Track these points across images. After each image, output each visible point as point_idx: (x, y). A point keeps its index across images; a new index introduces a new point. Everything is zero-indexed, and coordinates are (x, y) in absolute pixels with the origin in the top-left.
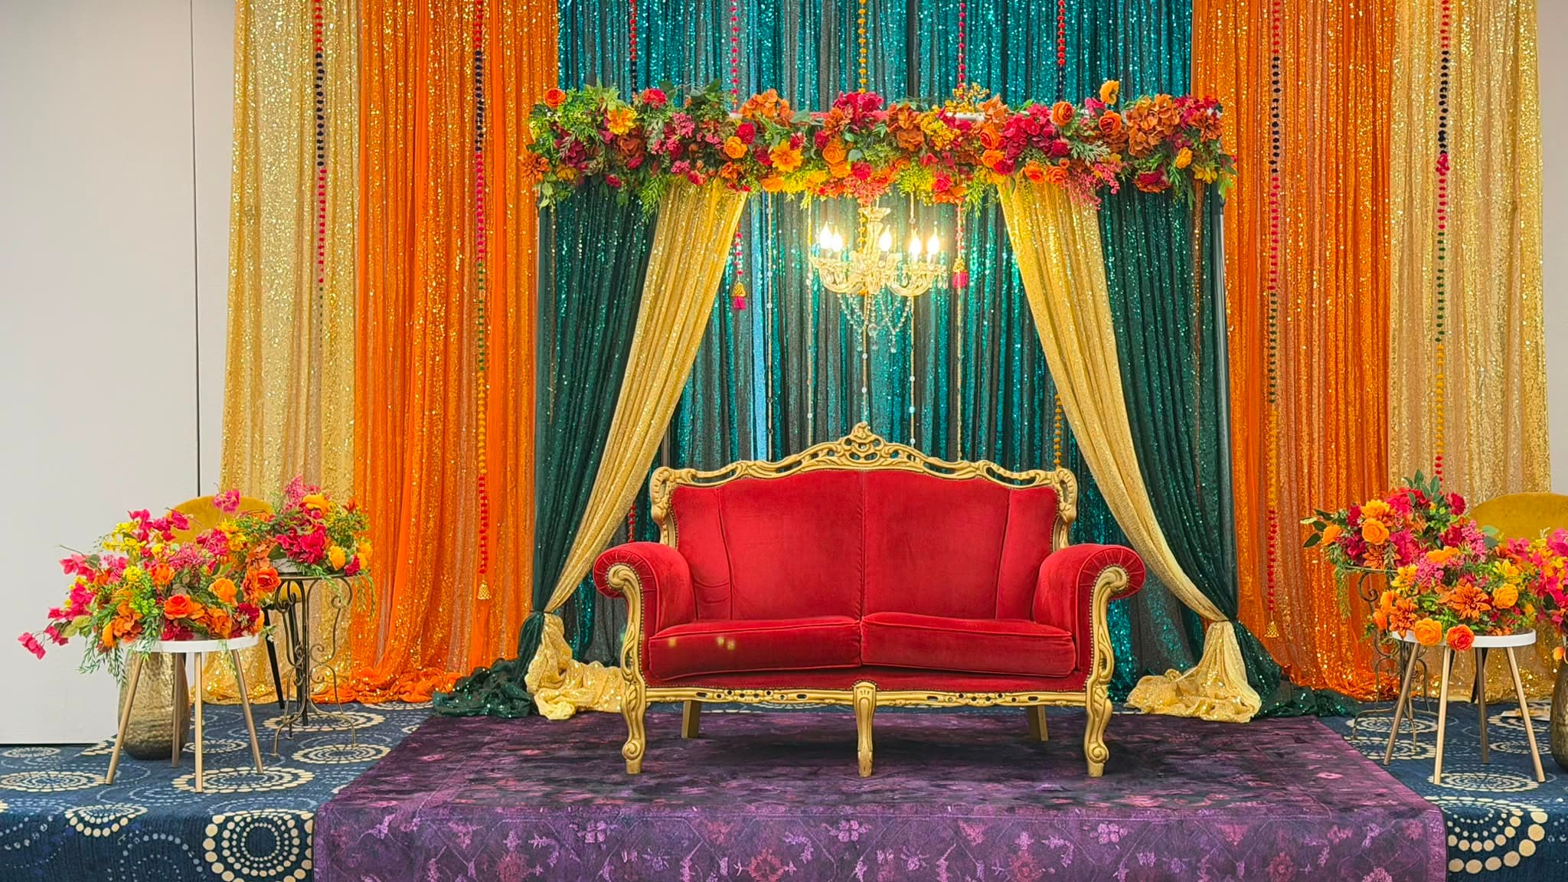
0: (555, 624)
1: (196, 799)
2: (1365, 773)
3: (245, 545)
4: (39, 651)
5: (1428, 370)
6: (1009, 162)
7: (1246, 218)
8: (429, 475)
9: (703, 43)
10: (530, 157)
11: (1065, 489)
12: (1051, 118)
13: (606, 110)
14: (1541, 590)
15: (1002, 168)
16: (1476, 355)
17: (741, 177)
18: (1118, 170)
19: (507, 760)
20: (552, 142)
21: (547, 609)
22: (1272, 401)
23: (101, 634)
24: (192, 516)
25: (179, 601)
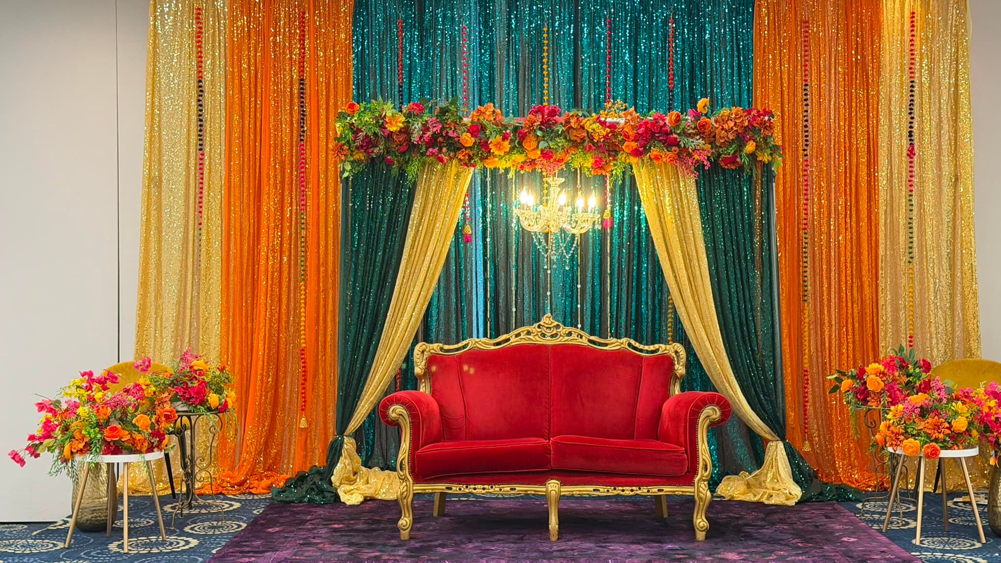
0: (351, 443)
1: (124, 557)
2: (872, 538)
3: (154, 393)
4: (22, 462)
5: (903, 281)
6: (641, 149)
7: (788, 185)
8: (269, 348)
9: (445, 74)
10: (336, 145)
11: (678, 357)
12: (667, 122)
13: (385, 116)
14: (982, 421)
15: (636, 153)
16: (933, 272)
17: (470, 158)
18: (709, 155)
19: (323, 531)
20: (351, 136)
21: (346, 434)
22: (805, 301)
23: (63, 451)
24: (120, 374)
25: (114, 429)
